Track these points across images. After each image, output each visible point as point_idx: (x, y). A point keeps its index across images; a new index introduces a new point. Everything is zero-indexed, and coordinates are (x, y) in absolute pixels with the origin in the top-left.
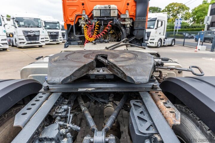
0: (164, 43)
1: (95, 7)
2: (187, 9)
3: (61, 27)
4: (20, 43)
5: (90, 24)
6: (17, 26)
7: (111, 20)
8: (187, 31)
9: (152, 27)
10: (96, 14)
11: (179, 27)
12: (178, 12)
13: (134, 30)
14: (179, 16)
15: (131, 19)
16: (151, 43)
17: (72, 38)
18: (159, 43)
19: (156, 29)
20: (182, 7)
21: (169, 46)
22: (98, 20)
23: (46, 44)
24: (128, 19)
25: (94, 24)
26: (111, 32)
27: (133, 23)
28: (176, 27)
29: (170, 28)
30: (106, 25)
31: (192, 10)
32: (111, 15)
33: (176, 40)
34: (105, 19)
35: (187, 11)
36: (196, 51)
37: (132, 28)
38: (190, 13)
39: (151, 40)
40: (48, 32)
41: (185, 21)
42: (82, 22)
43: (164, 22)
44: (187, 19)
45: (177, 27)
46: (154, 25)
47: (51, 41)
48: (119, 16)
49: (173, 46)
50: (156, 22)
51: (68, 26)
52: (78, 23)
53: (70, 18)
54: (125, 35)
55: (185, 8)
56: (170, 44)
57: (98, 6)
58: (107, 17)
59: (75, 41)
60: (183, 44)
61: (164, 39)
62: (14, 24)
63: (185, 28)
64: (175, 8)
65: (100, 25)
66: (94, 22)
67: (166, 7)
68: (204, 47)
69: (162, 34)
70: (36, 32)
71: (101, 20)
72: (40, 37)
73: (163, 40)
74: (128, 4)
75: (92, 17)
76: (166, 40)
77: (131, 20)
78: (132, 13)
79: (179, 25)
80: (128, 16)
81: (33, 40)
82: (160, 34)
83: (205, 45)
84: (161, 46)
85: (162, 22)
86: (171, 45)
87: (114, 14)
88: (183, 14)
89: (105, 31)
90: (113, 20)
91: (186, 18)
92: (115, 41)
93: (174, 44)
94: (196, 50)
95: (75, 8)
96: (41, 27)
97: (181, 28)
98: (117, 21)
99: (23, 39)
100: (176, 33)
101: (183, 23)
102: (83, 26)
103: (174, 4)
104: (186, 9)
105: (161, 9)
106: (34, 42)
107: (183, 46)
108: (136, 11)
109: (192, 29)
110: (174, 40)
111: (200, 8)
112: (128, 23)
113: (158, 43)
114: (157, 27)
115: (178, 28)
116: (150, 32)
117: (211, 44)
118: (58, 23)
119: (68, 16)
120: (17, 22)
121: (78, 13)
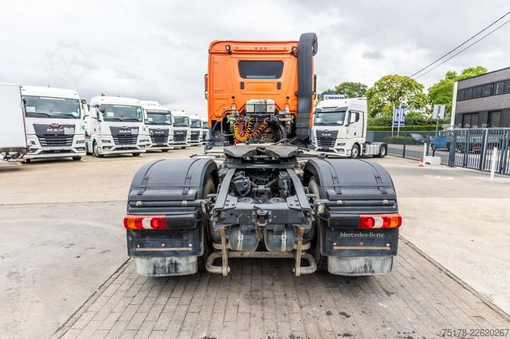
0: (364, 151)
1: (248, 102)
2: (419, 87)
3: (173, 121)
4: (104, 147)
5: (242, 121)
6: (101, 118)
7: (267, 116)
8: (419, 129)
9: (340, 122)
10: (249, 109)
11: (401, 123)
12: (400, 93)
13: (296, 128)
14: (404, 101)
15: (292, 114)
16: (338, 150)
17: (216, 137)
18: (354, 150)
19: (346, 126)
20: (409, 84)
21: (375, 156)
22: (251, 116)
23: (148, 152)
24: (288, 114)
25: (246, 121)
26: (267, 131)
27: (294, 120)
28: (395, 122)
29: (384, 125)
30: (261, 122)
31: (429, 90)
32: (268, 111)
33: (390, 146)
34: (260, 115)
35: (419, 91)
36: (422, 166)
37: (293, 126)
38: (425, 95)
39: (339, 144)
40: (150, 130)
41: (418, 111)
42: (231, 119)
43: (361, 114)
44: (419, 106)
45: (397, 122)
46: (343, 119)
47: (154, 146)
48: (276, 112)
49: (383, 157)
50: (347, 113)
51: (213, 122)
52: (225, 119)
53: (216, 114)
54: (285, 135)
55: (414, 86)
56: (376, 153)
57: (252, 101)
58: (262, 113)
59: (219, 141)
60: (404, 154)
61: (363, 144)
62: (98, 114)
63: (414, 124)
64: (395, 86)
65: (254, 122)
66: (247, 119)
67: (376, 84)
68: (437, 159)
69: (359, 134)
70: (132, 130)
71: (255, 117)
72: (139, 138)
73: (362, 146)
74: (288, 98)
75: (244, 113)
76: (367, 145)
77: (293, 116)
78: (293, 108)
79: (401, 119)
80: (288, 112)
81: (126, 143)
82: (355, 134)
83: (439, 155)
84: (359, 157)
85: (358, 115)
86: (379, 156)
87: (271, 109)
88: (411, 97)
89: (260, 130)
90: (269, 116)
91: (418, 104)
92: (272, 142)
93: (386, 154)
94: (421, 163)
95: (222, 102)
96: (142, 121)
97: (406, 123)
98: (274, 118)
99: (109, 141)
100: (395, 134)
101: (412, 114)
102: (231, 122)
103: (393, 79)
104: (417, 87)
105: (366, 87)
106: (128, 146)
107: (404, 157)
108: (297, 105)
109: (429, 125)
110: (385, 146)
111: (442, 86)
112: (289, 120)
113: (352, 150)
114: (349, 123)
115: (399, 124)
116: (337, 131)
117: (448, 153)
118: (169, 113)
119: (215, 111)
120: (103, 112)
121: (227, 108)
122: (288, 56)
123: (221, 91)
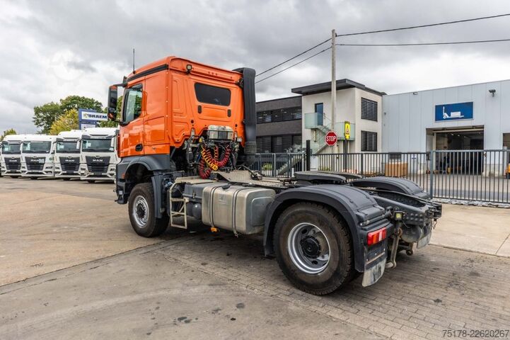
1: (210, 128)
7: (228, 143)
22: (215, 143)
32: (229, 138)
34: (222, 142)
53: (176, 139)
57: (215, 127)
58: (224, 140)
71: (218, 143)
72: (45, 166)
74: (236, 126)
78: (240, 136)
81: (35, 169)
95: (183, 126)
106: (37, 171)
119: (174, 136)
121: (187, 132)
122: (235, 86)
123: (181, 114)
